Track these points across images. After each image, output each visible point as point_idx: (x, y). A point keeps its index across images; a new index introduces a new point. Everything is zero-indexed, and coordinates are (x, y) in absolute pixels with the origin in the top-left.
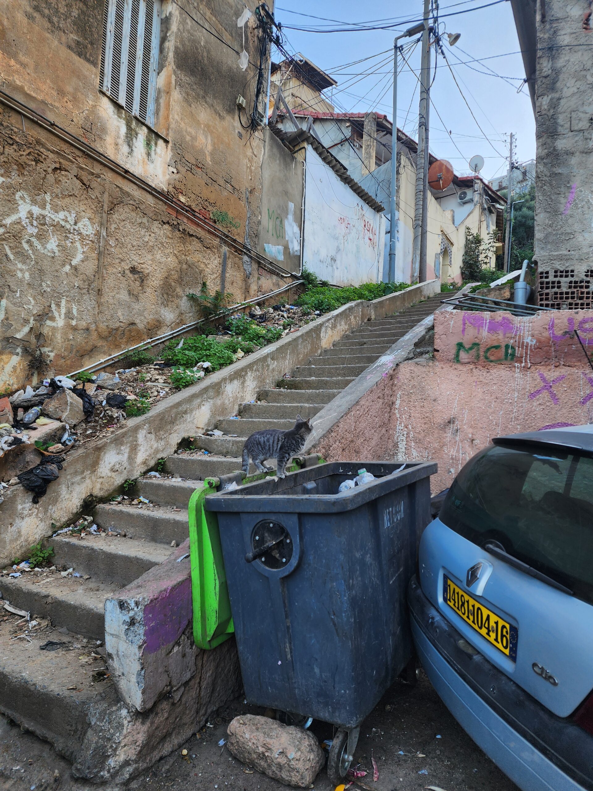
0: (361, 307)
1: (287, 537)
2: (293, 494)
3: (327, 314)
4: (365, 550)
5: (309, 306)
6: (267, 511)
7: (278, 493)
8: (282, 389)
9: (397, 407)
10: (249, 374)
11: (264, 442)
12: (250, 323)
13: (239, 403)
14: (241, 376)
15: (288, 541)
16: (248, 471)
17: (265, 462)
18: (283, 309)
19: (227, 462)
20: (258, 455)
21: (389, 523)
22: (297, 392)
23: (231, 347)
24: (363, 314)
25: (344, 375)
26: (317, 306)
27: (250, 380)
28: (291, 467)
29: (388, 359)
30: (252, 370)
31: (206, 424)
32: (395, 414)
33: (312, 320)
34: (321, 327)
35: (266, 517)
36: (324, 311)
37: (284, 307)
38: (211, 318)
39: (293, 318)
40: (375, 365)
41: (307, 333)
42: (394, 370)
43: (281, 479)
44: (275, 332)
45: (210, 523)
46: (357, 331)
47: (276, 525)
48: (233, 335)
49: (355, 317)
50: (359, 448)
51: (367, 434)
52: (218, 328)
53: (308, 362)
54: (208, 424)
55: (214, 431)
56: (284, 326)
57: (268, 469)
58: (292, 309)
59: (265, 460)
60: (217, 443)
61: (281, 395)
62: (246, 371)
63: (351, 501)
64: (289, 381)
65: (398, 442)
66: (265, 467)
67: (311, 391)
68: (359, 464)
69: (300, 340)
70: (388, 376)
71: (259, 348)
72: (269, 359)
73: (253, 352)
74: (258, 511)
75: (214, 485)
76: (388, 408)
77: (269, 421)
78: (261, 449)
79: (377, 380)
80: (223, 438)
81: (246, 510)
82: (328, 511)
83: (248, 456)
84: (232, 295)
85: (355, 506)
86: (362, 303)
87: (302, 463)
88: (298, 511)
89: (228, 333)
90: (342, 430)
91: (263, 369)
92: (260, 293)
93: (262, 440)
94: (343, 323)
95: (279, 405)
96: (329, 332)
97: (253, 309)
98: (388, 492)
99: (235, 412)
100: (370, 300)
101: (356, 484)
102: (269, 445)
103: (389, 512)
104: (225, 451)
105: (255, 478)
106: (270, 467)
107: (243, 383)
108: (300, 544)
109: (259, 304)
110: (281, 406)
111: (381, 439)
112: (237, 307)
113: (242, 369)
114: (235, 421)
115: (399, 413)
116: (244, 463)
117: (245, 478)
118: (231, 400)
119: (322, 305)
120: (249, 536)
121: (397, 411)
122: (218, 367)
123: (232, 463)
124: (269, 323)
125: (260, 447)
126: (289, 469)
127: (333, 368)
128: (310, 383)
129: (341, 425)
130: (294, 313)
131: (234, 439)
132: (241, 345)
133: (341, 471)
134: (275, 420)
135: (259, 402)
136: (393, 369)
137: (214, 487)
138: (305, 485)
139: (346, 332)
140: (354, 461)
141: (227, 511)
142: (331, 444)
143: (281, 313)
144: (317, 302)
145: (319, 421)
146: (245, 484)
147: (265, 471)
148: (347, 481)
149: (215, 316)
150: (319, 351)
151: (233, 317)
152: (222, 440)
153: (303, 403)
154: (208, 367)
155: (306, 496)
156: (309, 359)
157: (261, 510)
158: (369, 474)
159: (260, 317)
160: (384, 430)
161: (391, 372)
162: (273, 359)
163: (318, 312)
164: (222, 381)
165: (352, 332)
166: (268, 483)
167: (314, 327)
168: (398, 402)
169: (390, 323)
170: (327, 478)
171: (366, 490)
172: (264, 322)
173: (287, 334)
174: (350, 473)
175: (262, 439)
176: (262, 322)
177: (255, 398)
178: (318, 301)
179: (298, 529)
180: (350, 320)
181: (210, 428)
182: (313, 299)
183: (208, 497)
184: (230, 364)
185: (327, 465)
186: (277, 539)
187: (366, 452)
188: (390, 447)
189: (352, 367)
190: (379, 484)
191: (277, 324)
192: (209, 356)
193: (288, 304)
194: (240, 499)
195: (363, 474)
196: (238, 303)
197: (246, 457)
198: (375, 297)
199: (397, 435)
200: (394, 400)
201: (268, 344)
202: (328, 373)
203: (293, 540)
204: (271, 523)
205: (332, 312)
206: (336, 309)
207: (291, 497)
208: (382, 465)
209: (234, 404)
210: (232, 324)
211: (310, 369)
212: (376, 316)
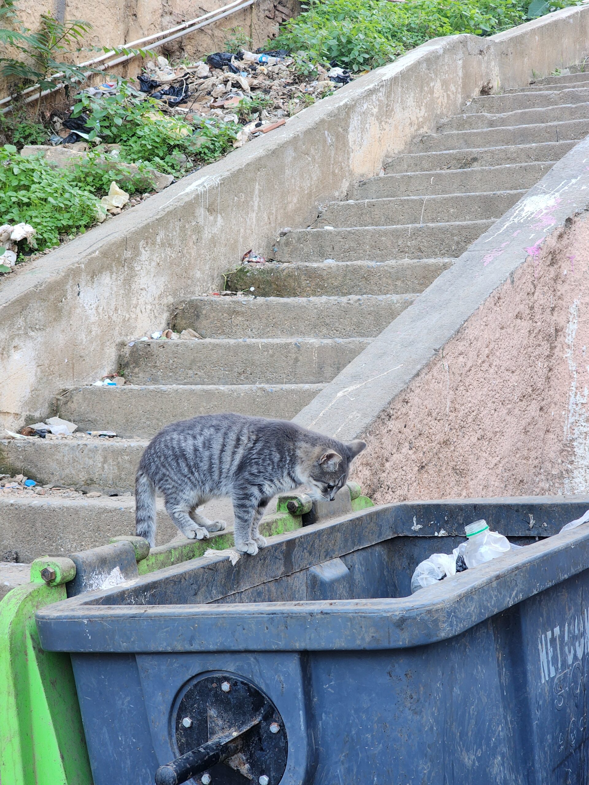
0: (460, 55)
1: (269, 716)
2: (282, 598)
3: (363, 78)
4: (488, 745)
5: (313, 53)
6: (212, 647)
7: (239, 597)
8: (240, 297)
9: (569, 340)
10: (145, 255)
11: (196, 450)
12: (144, 107)
13: (119, 340)
14: (121, 262)
15: (274, 728)
16: (153, 534)
17: (199, 510)
18: (235, 63)
19: (91, 509)
20: (178, 489)
21: (552, 669)
22: (285, 305)
23: (90, 179)
24: (467, 76)
25: (420, 252)
26: (334, 54)
27: (148, 272)
28: (276, 522)
29: (542, 206)
30: (154, 244)
31: (26, 404)
32: (563, 361)
33: (323, 95)
34: (348, 113)
35: (213, 663)
36: (355, 67)
37: (240, 57)
38: (28, 95)
39: (267, 91)
40: (507, 224)
41: (308, 132)
42: (561, 236)
43: (247, 555)
44: (216, 131)
45: (53, 683)
46: (450, 124)
47: (240, 686)
48: (94, 145)
49: (445, 84)
50: (465, 462)
51: (487, 422)
52: (49, 124)
53: (315, 215)
54: (32, 402)
55: (50, 420)
56: (240, 112)
57: (210, 529)
58: (263, 63)
59: (201, 502)
60: (58, 456)
61: (237, 313)
62: (136, 248)
63: (449, 614)
64: (262, 272)
65: (573, 440)
66: (201, 525)
67: (324, 299)
68: (467, 506)
69: (290, 154)
70: (543, 253)
71: (171, 178)
72: (201, 212)
73: (153, 191)
74: (188, 648)
75: (58, 579)
76: (546, 346)
77: (206, 391)
78: (186, 471)
79: (512, 268)
80: (75, 442)
81: (152, 647)
82: (385, 644)
83: (153, 492)
84: (88, 25)
85: (459, 629)
86: (463, 43)
87: (306, 509)
88: (299, 645)
89: (78, 138)
90: (417, 415)
91: (183, 240)
92: (168, 18)
93: (188, 445)
94: (410, 101)
95: (232, 341)
96: (373, 127)
97: (150, 65)
98: (549, 585)
99: (109, 367)
100: (485, 34)
101: (462, 567)
102: (211, 458)
103: (553, 640)
104: (82, 477)
105: (175, 554)
106: (215, 525)
107: (128, 282)
108: (309, 736)
109: (167, 52)
110: (238, 346)
111: (526, 432)
112: (102, 62)
113: (124, 243)
114: (109, 391)
115: (575, 359)
116: (142, 513)
117: (144, 557)
118: (96, 330)
119: (350, 51)
120: (164, 719)
121: (568, 354)
122: (54, 237)
123: (105, 511)
124: (196, 106)
125: (183, 465)
126: (268, 528)
127: (385, 233)
128: (321, 277)
129: (414, 399)
130: (270, 76)
131: (108, 443)
132: (119, 172)
133: (416, 527)
134: (222, 387)
135: (174, 336)
136: (557, 233)
137: (59, 585)
138: (316, 570)
139: (420, 126)
140: (452, 499)
141: (99, 649)
142: (386, 454)
143: (231, 74)
144: (334, 43)
145: (351, 389)
146: (145, 572)
147: (200, 536)
148: (434, 556)
149: (40, 89)
150: (345, 185)
151: (92, 91)
152: (72, 448)
153: (303, 334)
154: (25, 239)
155: (322, 605)
156: (316, 208)
157: (195, 647)
158: (496, 535)
159: (172, 87)
160: (534, 406)
161: (552, 242)
162: (211, 210)
163: (338, 71)
164: (66, 277)
165: (439, 129)
166: (213, 568)
167: (329, 115)
168: (572, 328)
169: (547, 101)
170: (378, 548)
171: (490, 582)
172: (183, 101)
173: (253, 135)
174: (442, 533)
175: (190, 441)
176: (177, 104)
177: (164, 325)
178: (339, 40)
179: (300, 696)
180: (432, 92)
181: (37, 415)
182: (324, 32)
183: (43, 612)
184: (87, 227)
185: (378, 514)
186: (243, 723)
187: (486, 472)
188: (552, 455)
189: (440, 229)
190: (524, 565)
191: (222, 107)
192: (28, 205)
193: (250, 49)
194: (133, 617)
195: (478, 537)
196: (107, 50)
197: (145, 497)
198: (501, 25)
199: (571, 420)
200: (562, 321)
201: (195, 168)
202: (372, 247)
203: (287, 725)
204: (226, 679)
205: (379, 71)
206: (391, 61)
207: (279, 607)
208: (531, 508)
209: (103, 344)
210: (91, 111)
211: (318, 236)
212: (505, 79)
